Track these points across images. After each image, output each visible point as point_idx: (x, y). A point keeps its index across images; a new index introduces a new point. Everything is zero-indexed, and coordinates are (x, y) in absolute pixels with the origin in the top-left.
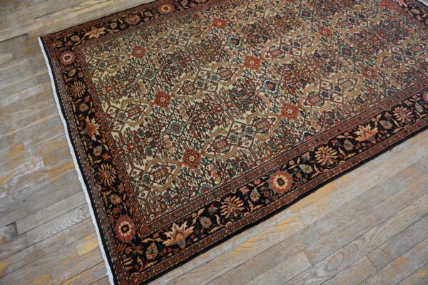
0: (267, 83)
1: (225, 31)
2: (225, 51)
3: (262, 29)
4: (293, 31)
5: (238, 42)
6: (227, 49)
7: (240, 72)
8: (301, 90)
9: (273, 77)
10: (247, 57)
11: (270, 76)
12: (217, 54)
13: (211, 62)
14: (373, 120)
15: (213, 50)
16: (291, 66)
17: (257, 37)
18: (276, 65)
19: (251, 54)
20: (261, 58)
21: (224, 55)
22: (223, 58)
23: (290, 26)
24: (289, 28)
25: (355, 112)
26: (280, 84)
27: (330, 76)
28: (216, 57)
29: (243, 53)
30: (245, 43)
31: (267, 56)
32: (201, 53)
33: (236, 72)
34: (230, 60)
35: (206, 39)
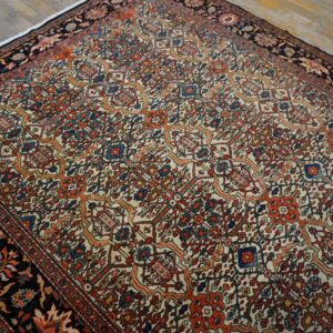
0: (310, 176)
1: (227, 287)
2: (283, 268)
3: (187, 217)
4: (173, 165)
5: (246, 250)
6: (275, 264)
7: (317, 223)
8: (294, 133)
9: (293, 171)
10: (276, 222)
11: (294, 177)
12: (300, 279)
13: (326, 284)
14: (290, 61)
15: (294, 294)
16: (258, 153)
17: (213, 219)
18: (267, 173)
19: (265, 217)
20: (264, 197)
21: (293, 265)
22: (301, 265)
23: (161, 172)
24: (165, 172)
25: (292, 77)
26: (302, 160)
27: (248, 104)
28: (306, 279)
29: (268, 231)
30: (242, 236)
31: (255, 190)
32: (314, 317)
33: (319, 228)
34: (299, 248)
35: (272, 322)
